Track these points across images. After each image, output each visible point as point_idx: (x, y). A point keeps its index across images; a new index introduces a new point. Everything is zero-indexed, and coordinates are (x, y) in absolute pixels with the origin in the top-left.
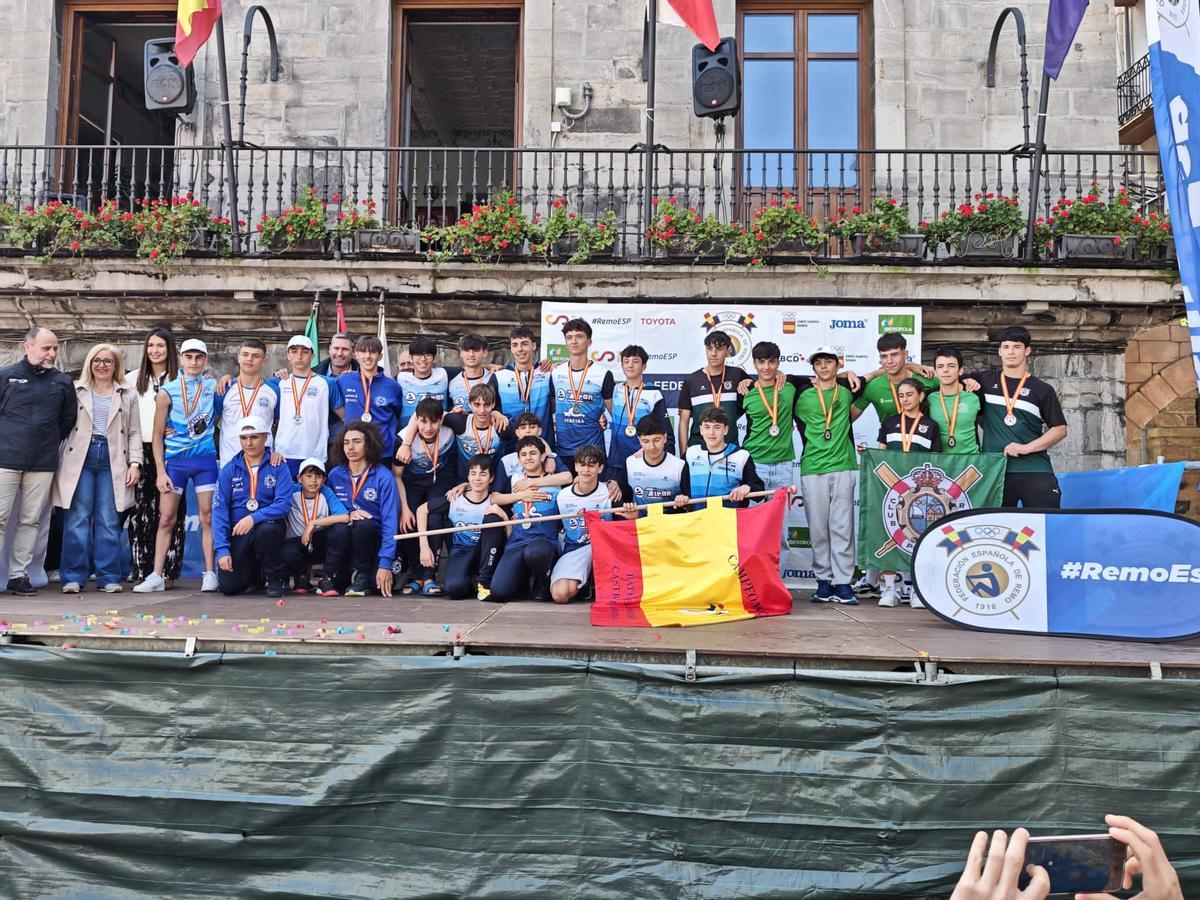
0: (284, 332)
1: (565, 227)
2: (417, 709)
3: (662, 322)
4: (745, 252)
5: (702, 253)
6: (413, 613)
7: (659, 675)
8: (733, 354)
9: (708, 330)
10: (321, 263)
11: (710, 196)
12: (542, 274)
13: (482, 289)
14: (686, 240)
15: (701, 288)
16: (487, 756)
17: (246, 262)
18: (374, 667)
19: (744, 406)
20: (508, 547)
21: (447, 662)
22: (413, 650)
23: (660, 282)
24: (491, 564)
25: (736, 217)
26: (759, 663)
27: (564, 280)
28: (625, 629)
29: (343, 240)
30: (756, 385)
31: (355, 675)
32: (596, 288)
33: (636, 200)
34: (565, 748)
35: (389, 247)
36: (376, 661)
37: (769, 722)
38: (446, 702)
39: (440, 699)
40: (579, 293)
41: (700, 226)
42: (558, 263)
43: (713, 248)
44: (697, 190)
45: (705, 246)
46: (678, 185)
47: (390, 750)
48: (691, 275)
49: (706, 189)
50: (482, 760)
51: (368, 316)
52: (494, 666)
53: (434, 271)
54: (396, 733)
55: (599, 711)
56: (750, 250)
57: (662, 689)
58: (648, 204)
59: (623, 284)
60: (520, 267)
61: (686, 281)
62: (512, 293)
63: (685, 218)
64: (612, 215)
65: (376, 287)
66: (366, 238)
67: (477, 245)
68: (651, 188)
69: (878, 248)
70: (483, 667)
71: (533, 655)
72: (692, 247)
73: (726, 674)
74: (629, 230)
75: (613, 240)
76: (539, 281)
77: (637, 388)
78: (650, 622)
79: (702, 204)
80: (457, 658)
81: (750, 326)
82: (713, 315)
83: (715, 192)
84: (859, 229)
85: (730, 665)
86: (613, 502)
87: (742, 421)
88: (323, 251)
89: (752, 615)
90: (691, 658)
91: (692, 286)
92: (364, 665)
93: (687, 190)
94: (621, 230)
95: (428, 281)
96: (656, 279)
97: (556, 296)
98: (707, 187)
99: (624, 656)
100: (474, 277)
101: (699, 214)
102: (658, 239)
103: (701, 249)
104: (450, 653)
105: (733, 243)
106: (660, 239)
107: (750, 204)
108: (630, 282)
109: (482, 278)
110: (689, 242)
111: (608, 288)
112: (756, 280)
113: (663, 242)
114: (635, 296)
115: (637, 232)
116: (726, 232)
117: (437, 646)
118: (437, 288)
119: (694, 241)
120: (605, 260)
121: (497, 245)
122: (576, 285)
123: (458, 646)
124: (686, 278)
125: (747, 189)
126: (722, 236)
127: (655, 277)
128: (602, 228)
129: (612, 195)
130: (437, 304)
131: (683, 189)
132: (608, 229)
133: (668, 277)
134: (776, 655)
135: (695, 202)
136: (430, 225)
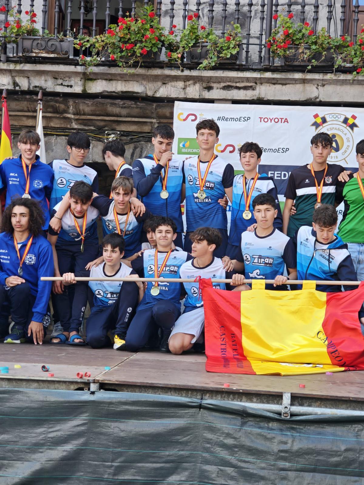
1: (197, 38)
2: (59, 434)
3: (277, 120)
4: (352, 62)
5: (314, 62)
6: (58, 357)
7: (260, 413)
8: (337, 150)
9: (316, 128)
11: (323, 12)
12: (176, 78)
13: (124, 90)
14: (300, 51)
15: (312, 92)
16: (115, 474)
18: (25, 398)
19: (344, 194)
20: (140, 308)
21: (85, 396)
22: (57, 385)
23: (278, 87)
24: (126, 320)
25: (346, 29)
26: (344, 406)
27: (194, 84)
28: (233, 375)
29: (8, 46)
30: (355, 175)
31: (8, 404)
32: (222, 90)
33: (259, 15)
34: (179, 470)
35: (48, 52)
36: (26, 393)
37: (350, 455)
38: (83, 428)
39: (78, 426)
40: (207, 95)
41: (313, 38)
42: (190, 68)
43: (323, 58)
44: (313, 7)
45: (316, 56)
46: (296, 3)
47: (37, 466)
48: (304, 81)
49: (320, 7)
50: (111, 477)
51: (29, 111)
52: (123, 400)
53: (84, 74)
54: (42, 452)
55: (208, 441)
56: (356, 60)
57: (262, 424)
58: (269, 19)
59: (245, 88)
60: (157, 72)
61: (299, 87)
62: (150, 93)
63: (300, 31)
64: (237, 27)
65: (36, 87)
66: (27, 44)
67: (121, 51)
68: (272, 5)
70: (114, 400)
71: (155, 393)
72: (305, 56)
73: (316, 414)
74: (252, 41)
75: (237, 49)
76: (173, 84)
77: (253, 179)
78: (255, 370)
79: (316, 20)
80: (93, 393)
81: (353, 126)
82: (321, 115)
83: (327, 9)
85: (319, 406)
86: (227, 272)
87: (341, 207)
89: (343, 369)
90: (287, 399)
91: (304, 91)
92: (17, 396)
93: (303, 7)
94: (245, 41)
95: (79, 82)
96: (274, 84)
97: (188, 97)
98: (321, 4)
99: (231, 396)
100: (118, 80)
101: (313, 28)
102: (277, 49)
103: (313, 58)
104: (87, 388)
105: (341, 53)
106: (279, 49)
107: (358, 20)
108: (251, 87)
109: (125, 81)
110: (303, 52)
111: (232, 91)
112: (361, 86)
113: (280, 52)
114: (255, 98)
115: (258, 43)
116: (336, 44)
117: (77, 383)
118: (87, 88)
119: (307, 51)
120: (230, 67)
121: (138, 52)
122: (205, 88)
123: (94, 383)
124: (300, 83)
125: (355, 7)
126: (332, 48)
127: (273, 82)
128: (229, 39)
129: (239, 10)
130: (86, 102)
131: (300, 6)
132: (234, 40)
133: (285, 82)
134: (360, 400)
135: (310, 18)
136: (82, 34)
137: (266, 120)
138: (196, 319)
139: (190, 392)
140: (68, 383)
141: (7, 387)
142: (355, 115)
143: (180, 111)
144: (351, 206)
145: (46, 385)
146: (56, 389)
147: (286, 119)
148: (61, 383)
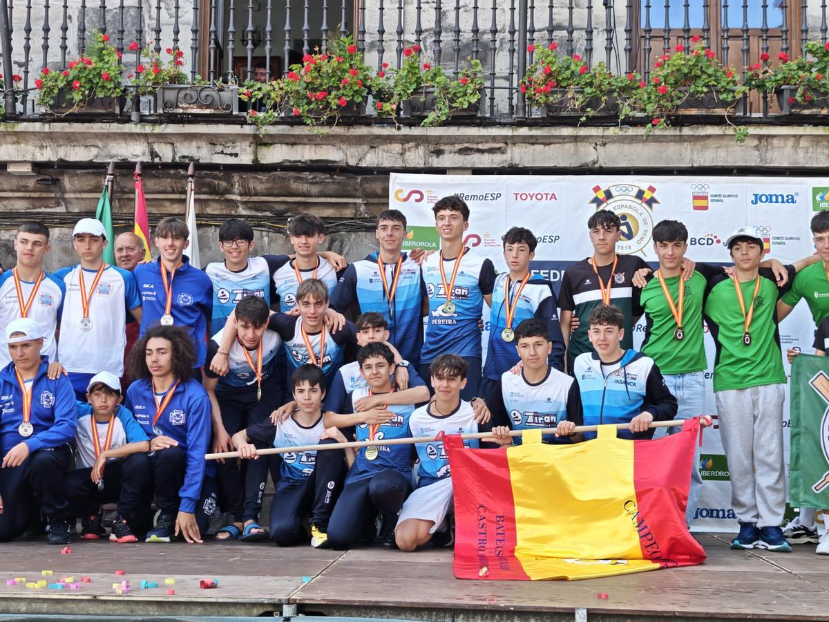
0: (69, 213)
1: (419, 81)
3: (539, 197)
4: (644, 110)
5: (591, 112)
6: (230, 563)
8: (629, 236)
9: (598, 207)
10: (115, 127)
11: (599, 40)
12: (390, 139)
13: (315, 158)
14: (570, 96)
15: (589, 154)
17: (22, 127)
19: (642, 303)
22: (232, 609)
23: (539, 148)
24: (328, 501)
25: (632, 65)
27: (417, 146)
28: (496, 583)
29: (142, 99)
30: (656, 274)
32: (457, 155)
33: (507, 46)
35: (200, 107)
40: (436, 162)
41: (587, 78)
42: (410, 125)
43: (603, 105)
44: (584, 33)
45: (593, 102)
46: (560, 28)
48: (576, 139)
49: (595, 32)
51: (173, 192)
53: (255, 137)
56: (650, 108)
58: (522, 51)
59: (491, 151)
60: (363, 131)
61: (569, 147)
62: (352, 162)
63: (568, 68)
64: (477, 65)
65: (184, 157)
66: (171, 95)
67: (309, 103)
68: (526, 31)
69: (811, 104)
71: (382, 616)
72: (577, 103)
74: (498, 83)
75: (478, 96)
76: (386, 147)
78: (528, 574)
79: (589, 51)
80: (287, 620)
81: (651, 202)
82: (604, 188)
83: (605, 36)
84: (786, 80)
86: (479, 425)
88: (117, 111)
89: (657, 565)
90: (581, 619)
91: (577, 152)
93: (571, 33)
94: (488, 84)
95: (248, 148)
96: (533, 144)
97: (408, 166)
98: (595, 28)
99: (497, 616)
100: (304, 144)
101: (586, 63)
102: (535, 95)
103: (588, 106)
104: (278, 613)
105: (629, 98)
106: (537, 94)
107: (650, 50)
108: (499, 149)
109: (316, 144)
110: (573, 98)
111: (472, 156)
112: (658, 144)
113: (541, 98)
114: (506, 165)
115: (508, 86)
116: (620, 85)
117: (262, 604)
118: (259, 157)
119: (580, 97)
120: (467, 121)
121: (334, 104)
122: (432, 152)
123: (288, 604)
124: (570, 142)
125: (646, 31)
126: (615, 91)
127: (531, 141)
128: (465, 82)
129: (477, 40)
130: (259, 177)
131: (565, 31)
132: (472, 82)
133: (548, 141)
134: (690, 615)
135: (580, 48)
136: (251, 80)
137: (524, 197)
138: (435, 497)
139: (434, 613)
140: (248, 606)
141: (156, 613)
142: (654, 186)
143: (398, 188)
144: (655, 320)
145: (215, 609)
146: (230, 615)
147: (553, 194)
148: (238, 606)
